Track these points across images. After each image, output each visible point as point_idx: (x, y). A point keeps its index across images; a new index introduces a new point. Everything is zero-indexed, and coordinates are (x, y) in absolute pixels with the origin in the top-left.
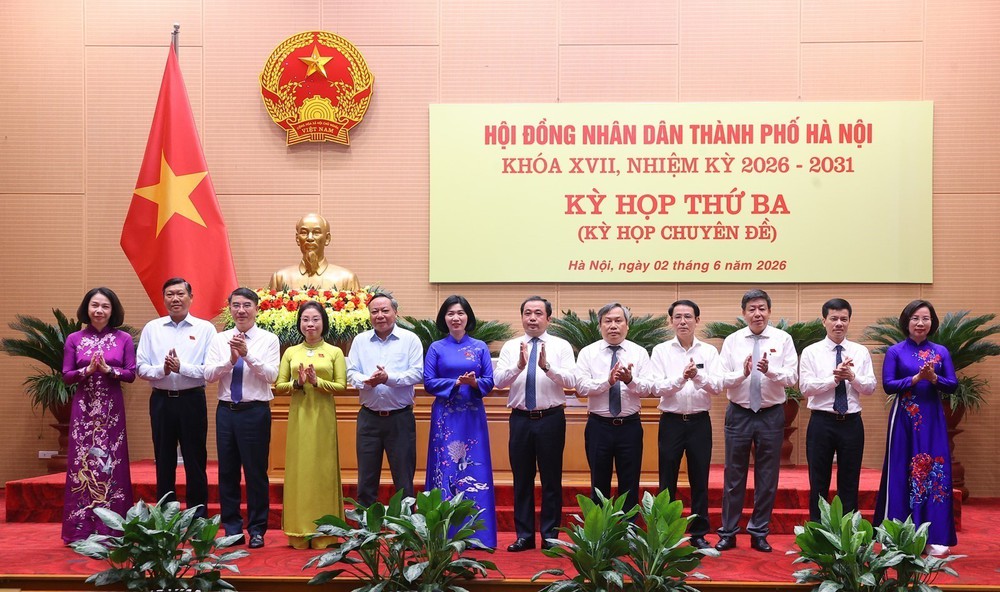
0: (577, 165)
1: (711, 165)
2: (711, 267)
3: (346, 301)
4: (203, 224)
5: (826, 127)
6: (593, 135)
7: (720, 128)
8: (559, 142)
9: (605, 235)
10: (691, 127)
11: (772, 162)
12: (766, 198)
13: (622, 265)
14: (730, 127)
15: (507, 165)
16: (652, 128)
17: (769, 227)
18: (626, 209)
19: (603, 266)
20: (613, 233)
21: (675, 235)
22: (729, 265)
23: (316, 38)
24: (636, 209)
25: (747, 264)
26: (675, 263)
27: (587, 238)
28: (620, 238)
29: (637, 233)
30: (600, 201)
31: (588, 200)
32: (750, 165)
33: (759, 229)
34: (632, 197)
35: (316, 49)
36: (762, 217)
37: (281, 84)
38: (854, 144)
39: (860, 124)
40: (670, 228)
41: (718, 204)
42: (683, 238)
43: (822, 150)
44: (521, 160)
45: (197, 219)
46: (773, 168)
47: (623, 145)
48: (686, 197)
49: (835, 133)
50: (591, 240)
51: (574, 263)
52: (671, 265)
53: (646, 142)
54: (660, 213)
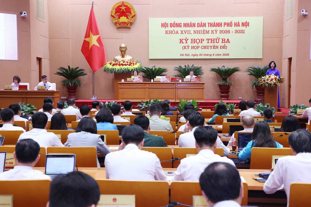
0: (182, 32)
1: (212, 32)
2: (212, 55)
3: (131, 64)
4: (99, 47)
5: (239, 23)
6: (186, 25)
7: (214, 23)
8: (178, 27)
9: (188, 48)
10: (208, 23)
12: (225, 39)
13: (192, 55)
14: (217, 23)
15: (166, 32)
16: (199, 23)
17: (225, 46)
18: (193, 42)
19: (188, 55)
20: (190, 48)
21: (204, 48)
22: (216, 55)
23: (123, 3)
24: (195, 42)
25: (220, 55)
27: (184, 49)
28: (192, 49)
29: (196, 47)
30: (187, 40)
31: (185, 40)
32: (221, 32)
33: (223, 47)
34: (194, 39)
35: (123, 6)
36: (224, 44)
37: (115, 14)
38: (245, 27)
39: (246, 22)
40: (203, 46)
41: (214, 41)
42: (206, 49)
43: (238, 28)
44: (169, 31)
45: (98, 45)
46: (226, 32)
47: (192, 27)
48: (207, 39)
49: (241, 24)
50: (185, 49)
51: (181, 54)
52: (203, 55)
53: (198, 27)
54: (201, 43)
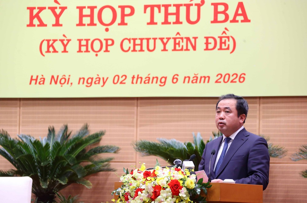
2: (169, 80)
9: (65, 48)
12: (226, 6)
13: (81, 80)
17: (228, 37)
19: (63, 81)
20: (73, 46)
21: (134, 47)
22: (187, 79)
24: (96, 21)
25: (205, 77)
26: (133, 77)
27: (48, 51)
28: (80, 51)
29: (97, 45)
30: (61, 13)
31: (50, 11)
33: (218, 40)
34: (92, 8)
36: (221, 27)
40: (129, 40)
41: (177, 14)
42: (141, 50)
48: (146, 7)
50: (52, 54)
51: (34, 78)
52: (129, 80)
54: (119, 24)
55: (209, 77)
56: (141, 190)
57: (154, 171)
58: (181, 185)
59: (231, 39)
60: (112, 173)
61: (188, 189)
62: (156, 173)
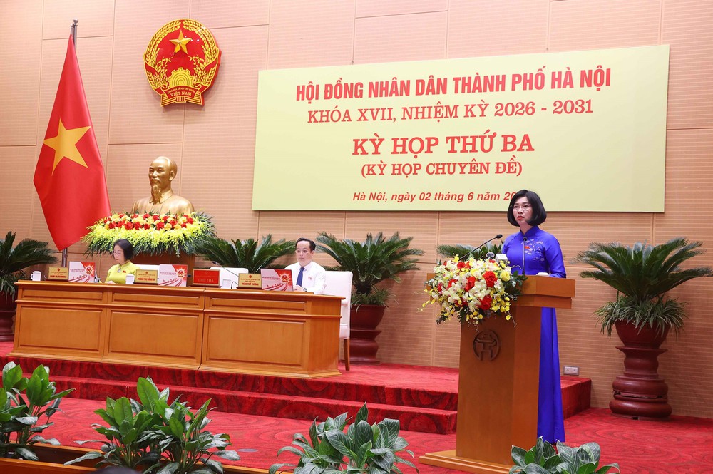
0: (363, 115)
1: (469, 111)
2: (466, 197)
4: (85, 165)
5: (569, 74)
6: (377, 89)
7: (478, 79)
8: (351, 97)
9: (382, 171)
10: (454, 79)
11: (520, 106)
12: (514, 138)
13: (394, 196)
14: (486, 78)
15: (312, 116)
16: (423, 82)
17: (515, 163)
18: (399, 149)
19: (379, 197)
20: (388, 170)
21: (438, 171)
22: (480, 196)
23: (182, 25)
24: (407, 150)
25: (495, 195)
26: (436, 195)
27: (368, 174)
28: (394, 174)
29: (407, 169)
30: (379, 144)
31: (371, 142)
32: (502, 110)
33: (507, 165)
34: (404, 140)
35: (181, 33)
36: (509, 155)
37: (157, 61)
38: (594, 87)
39: (599, 70)
40: (434, 165)
41: (473, 144)
42: (443, 173)
43: (565, 94)
44: (322, 112)
45: (81, 161)
46: (521, 111)
47: (399, 97)
48: (448, 138)
49: (576, 78)
50: (371, 176)
51: (357, 194)
52: (433, 197)
53: (418, 93)
54: (426, 152)
55: (499, 195)
56: (455, 281)
57: (469, 262)
58: (496, 276)
59: (518, 164)
60: (418, 271)
61: (502, 281)
62: (470, 264)
